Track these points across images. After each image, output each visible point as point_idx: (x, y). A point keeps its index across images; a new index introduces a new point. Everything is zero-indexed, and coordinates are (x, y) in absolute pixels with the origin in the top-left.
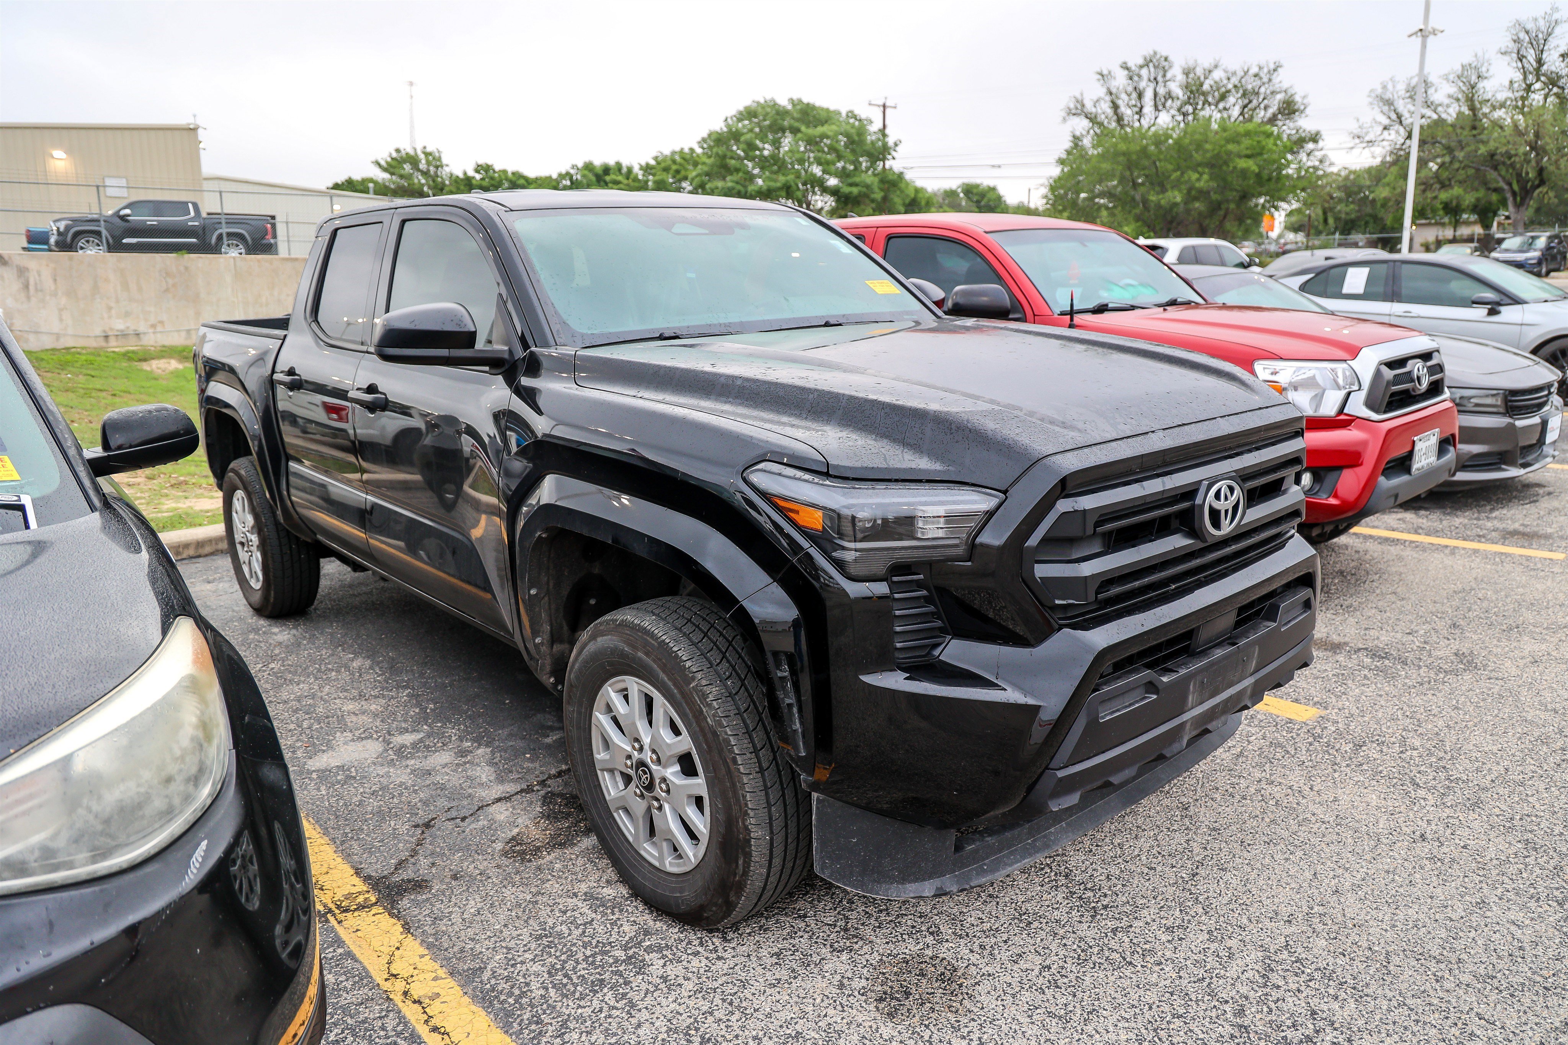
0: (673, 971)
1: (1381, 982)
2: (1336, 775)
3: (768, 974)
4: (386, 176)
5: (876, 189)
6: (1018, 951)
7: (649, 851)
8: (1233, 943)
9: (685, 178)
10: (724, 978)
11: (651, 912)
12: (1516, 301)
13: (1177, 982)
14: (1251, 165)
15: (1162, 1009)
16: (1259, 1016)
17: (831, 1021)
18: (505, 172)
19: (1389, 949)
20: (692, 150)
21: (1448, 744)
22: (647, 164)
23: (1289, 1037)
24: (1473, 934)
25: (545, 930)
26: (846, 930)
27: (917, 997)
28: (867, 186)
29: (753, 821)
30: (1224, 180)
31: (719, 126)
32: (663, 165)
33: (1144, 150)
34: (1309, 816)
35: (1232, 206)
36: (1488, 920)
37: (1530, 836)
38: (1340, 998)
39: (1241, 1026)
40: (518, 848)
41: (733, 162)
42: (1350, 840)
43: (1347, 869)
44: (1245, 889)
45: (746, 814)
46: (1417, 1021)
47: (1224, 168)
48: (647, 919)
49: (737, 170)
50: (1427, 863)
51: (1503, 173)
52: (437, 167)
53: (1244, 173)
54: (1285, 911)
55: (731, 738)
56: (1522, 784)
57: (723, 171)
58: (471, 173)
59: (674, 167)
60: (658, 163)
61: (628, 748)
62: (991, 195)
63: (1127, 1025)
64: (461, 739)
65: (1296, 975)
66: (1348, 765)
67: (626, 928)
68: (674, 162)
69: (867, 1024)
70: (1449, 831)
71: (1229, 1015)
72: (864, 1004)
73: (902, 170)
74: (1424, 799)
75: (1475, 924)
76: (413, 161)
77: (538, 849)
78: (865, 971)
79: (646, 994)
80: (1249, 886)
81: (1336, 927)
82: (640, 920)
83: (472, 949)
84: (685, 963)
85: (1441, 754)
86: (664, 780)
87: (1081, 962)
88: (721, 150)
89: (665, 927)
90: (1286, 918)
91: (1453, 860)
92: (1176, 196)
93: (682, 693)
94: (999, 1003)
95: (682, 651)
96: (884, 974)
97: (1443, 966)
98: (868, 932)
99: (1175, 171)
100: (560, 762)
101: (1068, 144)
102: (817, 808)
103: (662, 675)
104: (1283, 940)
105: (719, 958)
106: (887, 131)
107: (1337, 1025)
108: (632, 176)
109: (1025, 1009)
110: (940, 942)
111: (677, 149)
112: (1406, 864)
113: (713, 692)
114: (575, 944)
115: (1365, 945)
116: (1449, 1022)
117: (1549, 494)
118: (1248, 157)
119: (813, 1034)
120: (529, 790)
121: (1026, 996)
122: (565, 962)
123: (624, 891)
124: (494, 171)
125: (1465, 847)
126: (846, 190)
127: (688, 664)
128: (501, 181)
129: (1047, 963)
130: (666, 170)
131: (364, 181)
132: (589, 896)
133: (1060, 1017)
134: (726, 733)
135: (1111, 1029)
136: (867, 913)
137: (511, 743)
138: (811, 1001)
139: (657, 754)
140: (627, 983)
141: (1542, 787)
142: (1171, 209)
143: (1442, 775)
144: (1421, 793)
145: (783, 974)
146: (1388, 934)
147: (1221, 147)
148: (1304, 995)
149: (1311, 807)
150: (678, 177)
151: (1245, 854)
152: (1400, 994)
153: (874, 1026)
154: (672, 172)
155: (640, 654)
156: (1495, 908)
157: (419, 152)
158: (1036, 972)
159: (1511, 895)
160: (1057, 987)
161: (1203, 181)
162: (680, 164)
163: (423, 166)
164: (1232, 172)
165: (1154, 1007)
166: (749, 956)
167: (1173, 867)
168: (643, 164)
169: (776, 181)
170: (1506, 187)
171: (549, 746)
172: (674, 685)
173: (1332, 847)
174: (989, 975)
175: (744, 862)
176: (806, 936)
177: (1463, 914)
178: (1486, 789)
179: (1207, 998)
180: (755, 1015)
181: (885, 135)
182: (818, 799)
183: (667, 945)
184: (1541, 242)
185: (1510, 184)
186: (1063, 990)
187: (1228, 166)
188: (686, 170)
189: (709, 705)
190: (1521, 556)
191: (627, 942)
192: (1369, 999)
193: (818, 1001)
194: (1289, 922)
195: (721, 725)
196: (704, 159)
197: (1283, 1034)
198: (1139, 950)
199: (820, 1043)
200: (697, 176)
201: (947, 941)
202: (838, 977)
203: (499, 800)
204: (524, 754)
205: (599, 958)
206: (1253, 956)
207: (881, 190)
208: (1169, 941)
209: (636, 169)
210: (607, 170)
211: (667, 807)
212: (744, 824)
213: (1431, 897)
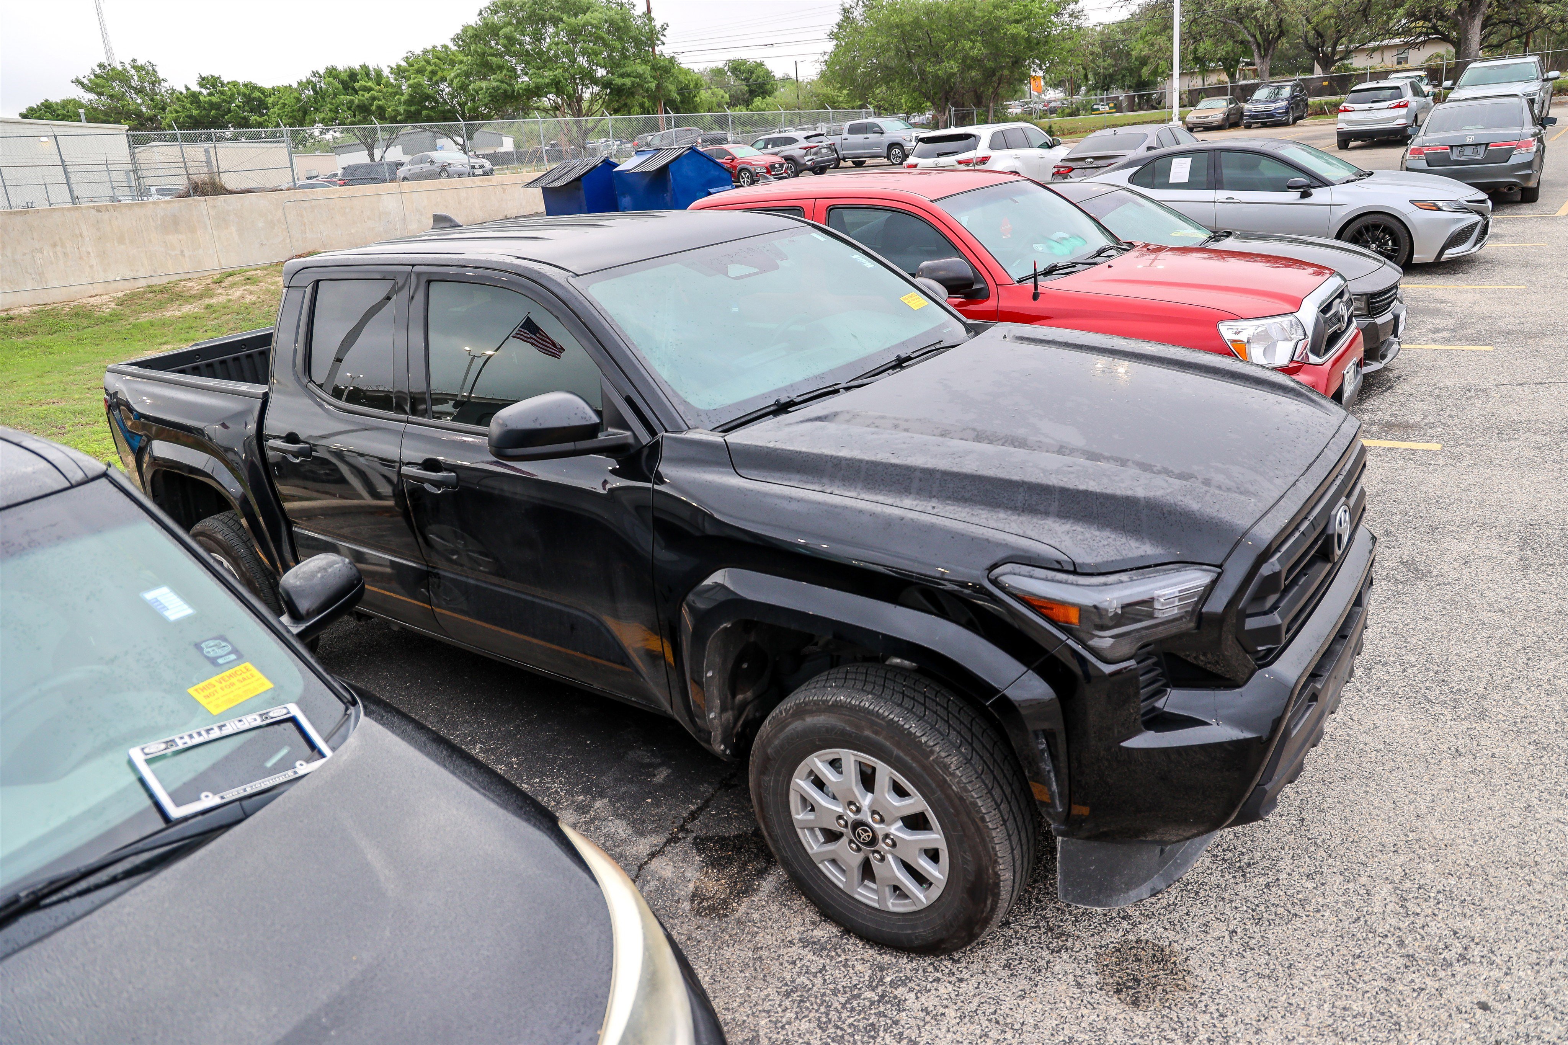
0: (928, 1001)
1: (1490, 895)
2: (1365, 701)
3: (1011, 987)
4: (92, 96)
5: (649, 78)
6: (1202, 921)
7: (866, 895)
8: (1364, 880)
9: (444, 79)
10: (977, 999)
11: (872, 947)
12: (1324, 183)
13: (1340, 925)
14: (1019, 29)
15: (1341, 952)
16: (1417, 944)
17: (1090, 1020)
18: (235, 84)
19: (1483, 862)
20: (445, 47)
21: (1436, 657)
22: (399, 66)
23: (1448, 958)
24: (1534, 837)
25: (786, 985)
26: (1051, 930)
27: (1146, 982)
28: (639, 76)
29: (1002, 867)
30: (997, 47)
31: (473, 20)
32: (416, 66)
33: (916, 22)
34: (1362, 746)
35: (1006, 72)
36: (1541, 822)
37: (1535, 737)
38: (1468, 915)
39: (1408, 956)
40: (705, 904)
41: (494, 59)
42: (1405, 765)
43: (1416, 793)
44: (1348, 827)
45: (996, 862)
46: (1532, 924)
47: (995, 35)
48: (871, 953)
49: (501, 68)
50: (1473, 776)
51: (1248, 25)
52: (153, 83)
53: (1014, 38)
54: (1389, 841)
55: (978, 801)
56: (1508, 688)
57: (484, 71)
58: (195, 88)
59: (429, 68)
60: (411, 65)
61: (840, 810)
62: (759, 72)
63: (1322, 973)
64: (570, 793)
65: (1426, 900)
66: (1369, 691)
67: (859, 967)
68: (428, 62)
69: (1121, 1016)
70: (1475, 743)
71: (1395, 948)
72: (1107, 999)
73: (672, 55)
74: (1442, 714)
75: (1532, 828)
76: (122, 76)
77: (725, 901)
78: (1090, 966)
79: (919, 1029)
80: (1350, 824)
81: (1433, 850)
82: (866, 956)
83: (734, 1019)
84: (933, 991)
85: (1436, 668)
86: (887, 836)
87: (1258, 921)
88: (480, 47)
89: (894, 960)
90: (1393, 849)
91: (1490, 771)
92: (952, 66)
93: (924, 768)
94: (1214, 973)
95: (913, 727)
96: (1107, 965)
97: (1526, 870)
98: (1069, 927)
99: (949, 40)
100: (686, 801)
101: (838, 18)
102: (1062, 848)
103: (896, 751)
104: (1400, 870)
105: (961, 980)
106: (653, 15)
107: (1477, 940)
108: (383, 81)
109: (1237, 974)
110: (1134, 925)
111: (429, 47)
112: (1458, 780)
113: (953, 761)
114: (824, 995)
115: (1462, 863)
116: (1554, 920)
117: (1399, 377)
118: (1017, 22)
119: (1083, 1036)
120: (673, 840)
121: (1232, 963)
122: (827, 1014)
123: (834, 930)
124: (223, 84)
125: (1493, 756)
126: (618, 81)
127: (924, 739)
128: (233, 95)
129: (1231, 928)
130: (420, 71)
131: (65, 104)
132: (806, 942)
133: (1269, 977)
134: (972, 797)
135: (1313, 979)
136: (1058, 909)
137: (624, 789)
138: (1062, 1005)
139: (878, 814)
140: (896, 1023)
141: (1524, 688)
142: (949, 79)
143: (1445, 688)
144: (1437, 709)
145: (1024, 984)
146: (1475, 850)
147: (991, 13)
148: (1440, 917)
149: (1361, 738)
150: (434, 79)
151: (1332, 793)
152: (1508, 902)
153: (1128, 1018)
154: (427, 73)
155: (867, 733)
156: (1540, 810)
157: (128, 67)
158: (1227, 938)
159: (1545, 795)
160: (1252, 949)
161: (977, 49)
162: (435, 65)
163: (135, 82)
164: (1003, 38)
165: (1334, 952)
166: (984, 972)
167: (1281, 816)
168: (394, 66)
169: (542, 77)
170: (1251, 39)
171: (662, 787)
172: (913, 759)
173: (1395, 774)
174: (1192, 949)
175: (993, 900)
176: (1021, 942)
177: (1520, 820)
178: (1484, 697)
179: (1370, 935)
180: (1024, 1029)
181: (651, 19)
182: (1062, 841)
183: (907, 978)
184: (1286, 92)
185: (1254, 36)
186: (1257, 951)
187: (999, 32)
188: (443, 70)
189: (953, 775)
190: (1406, 450)
191: (871, 982)
192: (1489, 912)
193: (1068, 1003)
194: (1396, 851)
195: (967, 791)
196: (461, 57)
197: (1442, 956)
198: (1296, 901)
199: (1093, 1043)
200: (455, 77)
201: (1140, 923)
202: (1071, 977)
203: (653, 855)
204: (644, 800)
205: (855, 1003)
206: (1385, 890)
207: (654, 78)
208: (1314, 888)
209: (386, 72)
210: (353, 75)
211: (890, 857)
212: (993, 870)
213: (1490, 808)
